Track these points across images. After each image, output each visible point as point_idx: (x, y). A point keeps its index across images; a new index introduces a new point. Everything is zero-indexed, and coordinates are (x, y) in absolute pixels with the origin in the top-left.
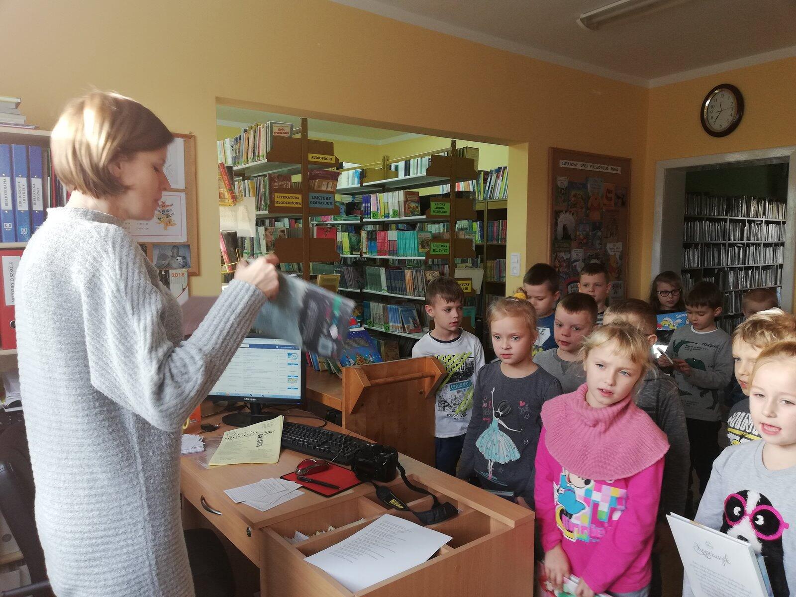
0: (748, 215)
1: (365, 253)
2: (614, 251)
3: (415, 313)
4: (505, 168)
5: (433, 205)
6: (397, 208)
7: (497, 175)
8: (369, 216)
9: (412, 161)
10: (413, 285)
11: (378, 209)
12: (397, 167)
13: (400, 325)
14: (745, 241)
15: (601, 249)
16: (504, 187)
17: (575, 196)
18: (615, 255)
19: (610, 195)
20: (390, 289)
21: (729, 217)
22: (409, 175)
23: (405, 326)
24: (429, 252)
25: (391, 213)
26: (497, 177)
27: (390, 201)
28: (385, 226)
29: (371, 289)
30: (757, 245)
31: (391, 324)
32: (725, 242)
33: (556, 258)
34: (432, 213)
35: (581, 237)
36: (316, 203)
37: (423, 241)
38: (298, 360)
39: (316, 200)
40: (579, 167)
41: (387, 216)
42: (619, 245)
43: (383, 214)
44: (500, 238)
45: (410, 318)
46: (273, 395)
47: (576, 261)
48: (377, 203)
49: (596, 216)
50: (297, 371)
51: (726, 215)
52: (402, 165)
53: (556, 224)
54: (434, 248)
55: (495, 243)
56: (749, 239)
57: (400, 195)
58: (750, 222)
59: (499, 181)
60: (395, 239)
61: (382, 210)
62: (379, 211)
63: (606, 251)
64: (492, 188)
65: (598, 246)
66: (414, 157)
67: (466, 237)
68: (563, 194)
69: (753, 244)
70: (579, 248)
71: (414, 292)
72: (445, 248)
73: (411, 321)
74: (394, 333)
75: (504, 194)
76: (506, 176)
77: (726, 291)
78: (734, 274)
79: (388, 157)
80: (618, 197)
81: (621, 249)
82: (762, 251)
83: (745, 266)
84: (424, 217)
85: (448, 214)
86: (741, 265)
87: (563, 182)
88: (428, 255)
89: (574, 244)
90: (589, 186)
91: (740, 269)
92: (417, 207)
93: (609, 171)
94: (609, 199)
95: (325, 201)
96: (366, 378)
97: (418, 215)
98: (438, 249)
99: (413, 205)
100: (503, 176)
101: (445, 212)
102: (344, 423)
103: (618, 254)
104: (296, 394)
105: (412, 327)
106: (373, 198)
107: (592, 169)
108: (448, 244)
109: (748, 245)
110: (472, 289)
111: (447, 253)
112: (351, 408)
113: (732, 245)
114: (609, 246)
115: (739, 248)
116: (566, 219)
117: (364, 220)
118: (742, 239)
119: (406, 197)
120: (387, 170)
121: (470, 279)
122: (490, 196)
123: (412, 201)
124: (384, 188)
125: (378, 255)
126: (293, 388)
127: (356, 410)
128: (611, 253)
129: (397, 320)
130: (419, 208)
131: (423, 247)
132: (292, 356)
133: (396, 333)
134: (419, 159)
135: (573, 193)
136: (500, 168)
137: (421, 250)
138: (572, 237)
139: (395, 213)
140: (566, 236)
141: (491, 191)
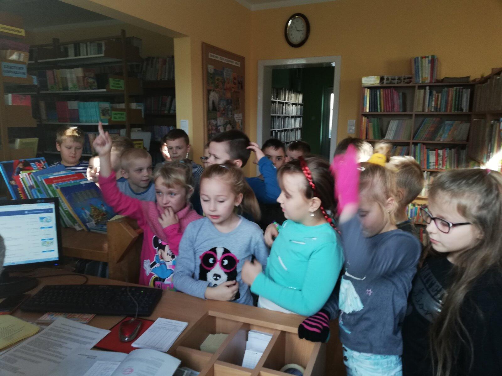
0: (285, 100)
2: (238, 119)
6: (76, 82)
7: (147, 62)
9: (81, 44)
11: (55, 82)
14: (284, 115)
15: (232, 117)
18: (239, 122)
21: (277, 100)
22: (79, 56)
24: (111, 119)
25: (70, 86)
26: (148, 64)
33: (209, 124)
34: (111, 88)
35: (222, 109)
36: (9, 72)
37: (103, 111)
38: (53, 223)
39: (9, 70)
40: (219, 59)
42: (240, 115)
43: (62, 87)
46: (26, 261)
47: (220, 126)
49: (229, 95)
50: (53, 233)
52: (71, 47)
53: (208, 99)
54: (115, 116)
57: (79, 72)
58: (286, 103)
61: (60, 84)
62: (57, 85)
63: (234, 119)
65: (230, 116)
66: (82, 42)
67: (138, 108)
69: (287, 116)
70: (221, 117)
72: (122, 116)
78: (280, 134)
81: (241, 118)
84: (104, 90)
85: (123, 89)
87: (211, 68)
88: (110, 121)
89: (218, 113)
92: (94, 82)
93: (234, 64)
95: (19, 71)
98: (117, 116)
100: (152, 64)
101: (121, 87)
103: (240, 121)
106: (49, 73)
107: (226, 62)
111: (124, 120)
113: (279, 117)
114: (236, 116)
116: (214, 96)
119: (84, 74)
121: (142, 140)
123: (90, 77)
125: (59, 122)
126: (49, 251)
128: (237, 121)
131: (104, 115)
132: (44, 220)
136: (149, 58)
137: (102, 117)
138: (217, 109)
140: (214, 108)
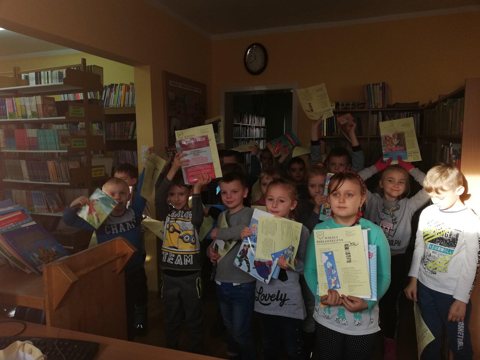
1: (3, 148)
6: (35, 110)
10: (57, 174)
12: (27, 78)
13: (45, 207)
17: (179, 106)
23: (51, 207)
25: (29, 113)
27: (27, 104)
28: (20, 125)
29: (11, 178)
30: (252, 139)
32: (240, 138)
34: (71, 115)
37: (63, 138)
40: (180, 87)
41: (25, 116)
45: (54, 201)
48: (13, 105)
53: (170, 125)
54: (74, 143)
58: (250, 126)
59: (113, 94)
62: (16, 113)
64: (107, 99)
67: (99, 134)
71: (58, 179)
74: (39, 214)
75: (117, 103)
76: (118, 91)
79: (19, 68)
84: (64, 118)
87: (172, 96)
88: (69, 148)
92: (54, 110)
93: (196, 91)
94: (197, 110)
96: (71, 272)
99: (50, 108)
101: (82, 115)
102: (48, 320)
105: (56, 207)
108: (85, 140)
109: (249, 139)
111: (85, 146)
113: (243, 140)
115: (246, 141)
116: (175, 122)
118: (247, 136)
121: (104, 166)
123: (49, 105)
124: (17, 94)
130: (56, 110)
131: (63, 142)
134: (49, 72)
135: (178, 104)
137: (61, 145)
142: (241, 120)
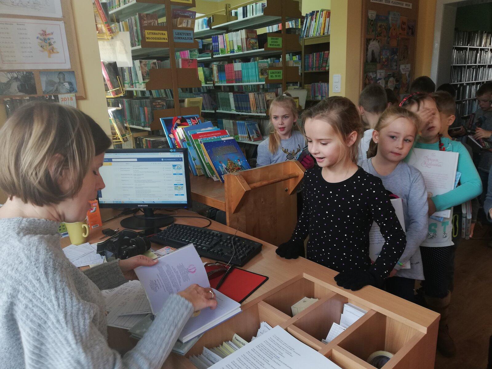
0: (480, 45)
1: (217, 82)
2: (405, 71)
3: (257, 126)
4: (318, 12)
5: (269, 39)
6: (240, 44)
7: (311, 18)
8: (218, 53)
9: (248, 6)
10: (256, 105)
11: (224, 46)
12: (236, 13)
13: (246, 135)
14: (478, 64)
15: (396, 69)
16: (317, 27)
17: (380, 26)
18: (405, 74)
19: (404, 26)
20: (238, 108)
21: (469, 47)
22: (247, 17)
23: (251, 136)
24: (268, 77)
25: (236, 48)
26: (312, 19)
27: (234, 39)
28: (230, 60)
29: (223, 110)
30: (484, 66)
31: (239, 135)
32: (465, 65)
33: (366, 77)
34: (269, 46)
35: (384, 60)
36: (179, 38)
37: (262, 70)
38: (183, 171)
39: (179, 36)
41: (232, 51)
42: (409, 66)
43: (229, 50)
44: (314, 67)
45: (253, 130)
46: (163, 201)
47: (380, 79)
48: (224, 41)
49: (394, 43)
50: (182, 180)
51: (467, 45)
52: (240, 10)
53: (367, 50)
54: (272, 75)
55: (310, 71)
56: (480, 62)
57: (242, 34)
58: (481, 50)
59: (313, 22)
60: (240, 69)
61: (229, 47)
62: (226, 48)
63: (400, 71)
64: (307, 28)
65: (395, 67)
66: (250, 3)
67: (294, 65)
68: (372, 25)
69: (482, 66)
70: (381, 69)
71: (257, 110)
72: (279, 74)
73: (254, 132)
74: (242, 142)
75: (317, 32)
76: (319, 18)
77: (464, 100)
78: (469, 87)
79: (229, 5)
80: (409, 28)
81: (410, 69)
82: (487, 71)
83: (476, 81)
84: (263, 49)
85: (281, 46)
86: (473, 82)
87: (372, 14)
88: (267, 80)
89: (379, 65)
90: (390, 18)
91: (473, 84)
92: (256, 43)
93: (404, 6)
94: (403, 29)
95: (187, 36)
96: (246, 183)
97: (256, 49)
98: (274, 75)
99: (253, 41)
100: (316, 19)
101: (278, 45)
102: (228, 221)
103: (408, 73)
104: (183, 199)
105: (255, 137)
106: (220, 38)
107: (393, 5)
108: (281, 71)
109: (479, 67)
110: (299, 106)
111: (281, 78)
112: (233, 208)
113: (469, 67)
114: (402, 67)
115: (473, 69)
116: (374, 45)
117: (214, 56)
118: (475, 63)
119: (247, 35)
120: (229, 16)
121: (298, 98)
122: (306, 35)
123: (252, 38)
124: (227, 29)
125: (227, 83)
126: (180, 195)
127: (237, 210)
128: (403, 73)
129: (244, 132)
130: (257, 43)
131: (262, 74)
132: (176, 167)
133: (244, 142)
134: (254, 4)
135: (379, 24)
136: (313, 12)
137: (261, 77)
138: (378, 60)
139: (239, 48)
140: (374, 60)
141: (307, 30)
142: (470, 40)
